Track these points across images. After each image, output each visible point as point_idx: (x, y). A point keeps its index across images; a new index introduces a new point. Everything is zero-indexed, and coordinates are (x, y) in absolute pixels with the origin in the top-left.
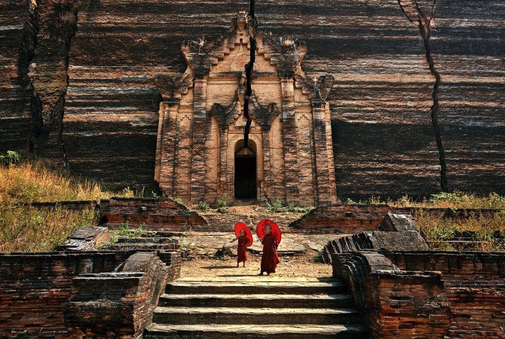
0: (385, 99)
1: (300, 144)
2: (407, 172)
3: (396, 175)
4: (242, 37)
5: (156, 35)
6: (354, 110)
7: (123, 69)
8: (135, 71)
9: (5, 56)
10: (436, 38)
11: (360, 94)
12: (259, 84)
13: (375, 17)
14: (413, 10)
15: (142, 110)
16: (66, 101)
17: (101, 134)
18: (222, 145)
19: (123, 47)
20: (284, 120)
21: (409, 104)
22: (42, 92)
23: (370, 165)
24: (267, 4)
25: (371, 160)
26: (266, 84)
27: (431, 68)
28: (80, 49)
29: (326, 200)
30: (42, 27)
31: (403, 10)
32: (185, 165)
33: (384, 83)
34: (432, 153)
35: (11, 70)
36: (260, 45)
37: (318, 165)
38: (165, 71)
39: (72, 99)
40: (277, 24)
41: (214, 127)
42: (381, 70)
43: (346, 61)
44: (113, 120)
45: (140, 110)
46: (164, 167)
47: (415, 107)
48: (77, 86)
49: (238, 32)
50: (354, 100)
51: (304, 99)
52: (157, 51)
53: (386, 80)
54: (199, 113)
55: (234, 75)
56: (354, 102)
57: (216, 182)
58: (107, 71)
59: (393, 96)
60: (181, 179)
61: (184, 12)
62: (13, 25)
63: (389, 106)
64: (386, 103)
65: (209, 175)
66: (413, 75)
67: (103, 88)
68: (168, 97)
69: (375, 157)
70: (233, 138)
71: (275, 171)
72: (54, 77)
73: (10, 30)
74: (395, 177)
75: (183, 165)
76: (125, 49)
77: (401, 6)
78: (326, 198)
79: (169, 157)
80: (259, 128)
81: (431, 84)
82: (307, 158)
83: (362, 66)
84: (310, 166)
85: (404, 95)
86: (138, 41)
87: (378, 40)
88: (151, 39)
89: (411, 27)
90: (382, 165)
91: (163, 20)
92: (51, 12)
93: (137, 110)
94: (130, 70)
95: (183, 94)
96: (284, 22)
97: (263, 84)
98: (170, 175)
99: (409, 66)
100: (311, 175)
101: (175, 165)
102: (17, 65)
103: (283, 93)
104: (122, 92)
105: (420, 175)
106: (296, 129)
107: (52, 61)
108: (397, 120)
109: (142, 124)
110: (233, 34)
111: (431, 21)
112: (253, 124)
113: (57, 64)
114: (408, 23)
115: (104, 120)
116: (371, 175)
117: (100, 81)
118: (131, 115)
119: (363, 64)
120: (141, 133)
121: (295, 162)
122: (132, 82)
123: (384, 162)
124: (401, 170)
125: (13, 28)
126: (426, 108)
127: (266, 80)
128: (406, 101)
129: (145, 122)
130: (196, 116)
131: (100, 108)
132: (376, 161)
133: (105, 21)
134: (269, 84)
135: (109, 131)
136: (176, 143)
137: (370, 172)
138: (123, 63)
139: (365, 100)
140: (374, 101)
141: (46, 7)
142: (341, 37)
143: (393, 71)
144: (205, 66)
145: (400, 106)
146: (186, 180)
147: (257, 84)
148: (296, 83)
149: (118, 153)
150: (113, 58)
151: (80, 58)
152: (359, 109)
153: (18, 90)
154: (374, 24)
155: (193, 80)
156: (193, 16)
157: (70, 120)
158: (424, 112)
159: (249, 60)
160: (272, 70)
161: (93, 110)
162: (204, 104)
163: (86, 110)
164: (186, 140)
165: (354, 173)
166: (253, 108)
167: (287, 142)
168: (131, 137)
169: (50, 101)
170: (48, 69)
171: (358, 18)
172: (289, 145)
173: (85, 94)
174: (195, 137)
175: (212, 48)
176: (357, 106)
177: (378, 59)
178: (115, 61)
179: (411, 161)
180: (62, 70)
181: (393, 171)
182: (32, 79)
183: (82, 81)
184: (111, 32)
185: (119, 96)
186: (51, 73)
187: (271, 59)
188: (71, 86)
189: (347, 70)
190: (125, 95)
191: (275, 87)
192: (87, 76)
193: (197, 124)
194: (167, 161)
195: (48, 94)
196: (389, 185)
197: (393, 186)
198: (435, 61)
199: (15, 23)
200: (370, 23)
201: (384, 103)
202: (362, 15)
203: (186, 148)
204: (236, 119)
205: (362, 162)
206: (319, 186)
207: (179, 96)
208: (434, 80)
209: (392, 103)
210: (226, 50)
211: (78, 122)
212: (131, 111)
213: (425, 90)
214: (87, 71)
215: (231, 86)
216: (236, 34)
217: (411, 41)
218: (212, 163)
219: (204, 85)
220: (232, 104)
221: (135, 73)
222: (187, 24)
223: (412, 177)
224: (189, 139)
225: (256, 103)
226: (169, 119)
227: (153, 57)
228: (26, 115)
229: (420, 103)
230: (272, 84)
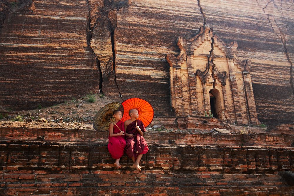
0: (270, 73)
1: (239, 93)
2: (282, 109)
3: (278, 110)
4: (208, 37)
5: (159, 30)
6: (256, 77)
7: (144, 47)
8: (151, 48)
9: (79, 34)
10: (289, 45)
11: (259, 69)
12: (217, 61)
13: (261, 32)
14: (278, 30)
15: (156, 70)
16: (116, 62)
17: (136, 81)
18: (204, 91)
19: (143, 35)
20: (231, 81)
21: (281, 76)
22: (99, 56)
23: (266, 105)
24: (211, 19)
25: (267, 103)
26: (221, 62)
27: (288, 59)
28: (121, 34)
29: (254, 121)
30: (93, 19)
31: (273, 30)
32: (187, 100)
33: (269, 65)
34: (292, 101)
35: (83, 42)
36: (216, 41)
37: (249, 104)
38: (166, 50)
39: (119, 61)
40: (217, 30)
41: (198, 81)
42: (267, 59)
43: (251, 52)
44: (142, 74)
45: (155, 70)
46: (178, 101)
47: (283, 78)
48: (121, 54)
49: (205, 34)
50: (256, 72)
51: (238, 70)
52: (160, 39)
53: (269, 63)
54: (191, 74)
55: (205, 56)
56: (256, 73)
57: (202, 110)
58: (136, 47)
59: (273, 72)
60: (185, 107)
61: (172, 20)
62: (80, 17)
63: (271, 77)
64: (270, 75)
65: (199, 106)
66: (281, 62)
67: (135, 56)
68: (175, 64)
69: (268, 101)
70: (209, 88)
71: (229, 106)
72: (105, 48)
73: (79, 20)
74: (278, 111)
75: (186, 100)
76: (144, 36)
77: (272, 28)
78: (254, 120)
79: (179, 96)
80: (220, 84)
81: (289, 67)
82: (243, 100)
83: (258, 56)
84: (245, 104)
85: (278, 72)
86: (150, 32)
87: (264, 43)
88: (157, 32)
89: (278, 38)
90: (272, 105)
91: (162, 23)
92: (97, 11)
93: (153, 70)
94: (147, 48)
95: (182, 64)
96: (221, 30)
97: (219, 61)
98: (181, 105)
99: (279, 57)
100: (245, 109)
101: (183, 100)
102: (86, 40)
103: (229, 67)
104: (145, 59)
105: (288, 111)
106: (237, 85)
107: (103, 39)
108: (276, 84)
109: (157, 77)
110: (203, 35)
111: (286, 36)
112: (217, 81)
113: (106, 41)
114: (276, 36)
115: (137, 74)
116: (267, 110)
117: (133, 52)
118: (151, 72)
119: (259, 54)
120: (157, 82)
121: (239, 102)
122: (149, 54)
123: (272, 104)
124: (280, 108)
125: (80, 19)
126: (288, 78)
127: (220, 59)
128: (279, 74)
129: (158, 76)
130: (189, 75)
131: (134, 67)
132: (269, 103)
133: (132, 20)
134: (221, 61)
135: (140, 80)
136: (181, 88)
137: (267, 109)
138: (144, 44)
139: (261, 72)
140: (265, 74)
141: (94, 8)
142: (247, 40)
143: (272, 59)
144: (191, 50)
145: (277, 77)
146: (188, 108)
147: (216, 61)
148: (235, 62)
149: (146, 92)
150: (138, 40)
151: (121, 39)
152: (259, 77)
153: (88, 54)
154: (261, 35)
155: (186, 56)
156: (176, 22)
157: (120, 73)
158: (287, 81)
159: (211, 49)
160: (222, 54)
161: (131, 68)
162: (193, 70)
163: (127, 67)
164: (185, 87)
165: (260, 108)
166: (216, 73)
167: (234, 92)
168: (152, 83)
169: (104, 61)
170: (101, 43)
171: (254, 32)
172: (235, 93)
173: (126, 59)
174: (191, 86)
175: (194, 41)
176: (258, 75)
177: (265, 52)
178: (139, 42)
179: (284, 104)
180: (109, 44)
181: (276, 108)
182: (93, 48)
183: (124, 52)
184: (136, 26)
185: (144, 61)
186: (103, 46)
187: (222, 49)
188: (118, 54)
189: (252, 57)
190: (146, 61)
191: (225, 63)
192: (125, 49)
193: (191, 79)
194: (178, 97)
195: (103, 57)
196: (275, 115)
197: (277, 116)
198: (289, 56)
199: (81, 16)
200: (260, 34)
201: (269, 75)
202: (256, 30)
203: (186, 91)
204: (209, 78)
205: (263, 103)
206: (251, 114)
207: (180, 64)
208: (290, 65)
209: (273, 75)
210: (200, 43)
211: (124, 74)
212: (151, 69)
213: (286, 70)
214: (126, 46)
215: (204, 61)
216: (204, 35)
217: (279, 45)
218: (200, 100)
219: (192, 59)
220: (206, 70)
221: (151, 50)
222: (174, 26)
223: (285, 112)
224: (187, 87)
225: (217, 71)
226: (177, 76)
227: (159, 42)
228: (95, 68)
229: (285, 76)
230: (223, 62)
